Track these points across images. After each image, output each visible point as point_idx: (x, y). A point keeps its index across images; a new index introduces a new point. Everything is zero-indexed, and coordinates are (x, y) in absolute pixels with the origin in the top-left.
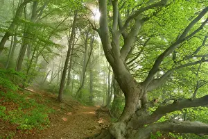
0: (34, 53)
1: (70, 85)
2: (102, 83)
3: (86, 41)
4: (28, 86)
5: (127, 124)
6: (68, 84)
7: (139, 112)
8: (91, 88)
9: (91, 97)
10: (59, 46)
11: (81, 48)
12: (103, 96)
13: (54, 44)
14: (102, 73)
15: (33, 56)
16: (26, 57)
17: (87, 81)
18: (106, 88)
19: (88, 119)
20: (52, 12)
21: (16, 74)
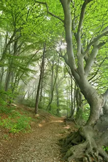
0: (16, 78)
1: (42, 101)
2: (66, 98)
3: (52, 67)
4: (13, 102)
5: (93, 127)
6: (41, 100)
7: (102, 118)
8: (58, 103)
9: (58, 110)
10: (34, 71)
11: (49, 72)
12: (67, 109)
13: (31, 70)
14: (65, 92)
15: (16, 80)
16: (10, 82)
17: (55, 98)
18: (69, 103)
19: (59, 126)
20: (27, 48)
21: (5, 93)
